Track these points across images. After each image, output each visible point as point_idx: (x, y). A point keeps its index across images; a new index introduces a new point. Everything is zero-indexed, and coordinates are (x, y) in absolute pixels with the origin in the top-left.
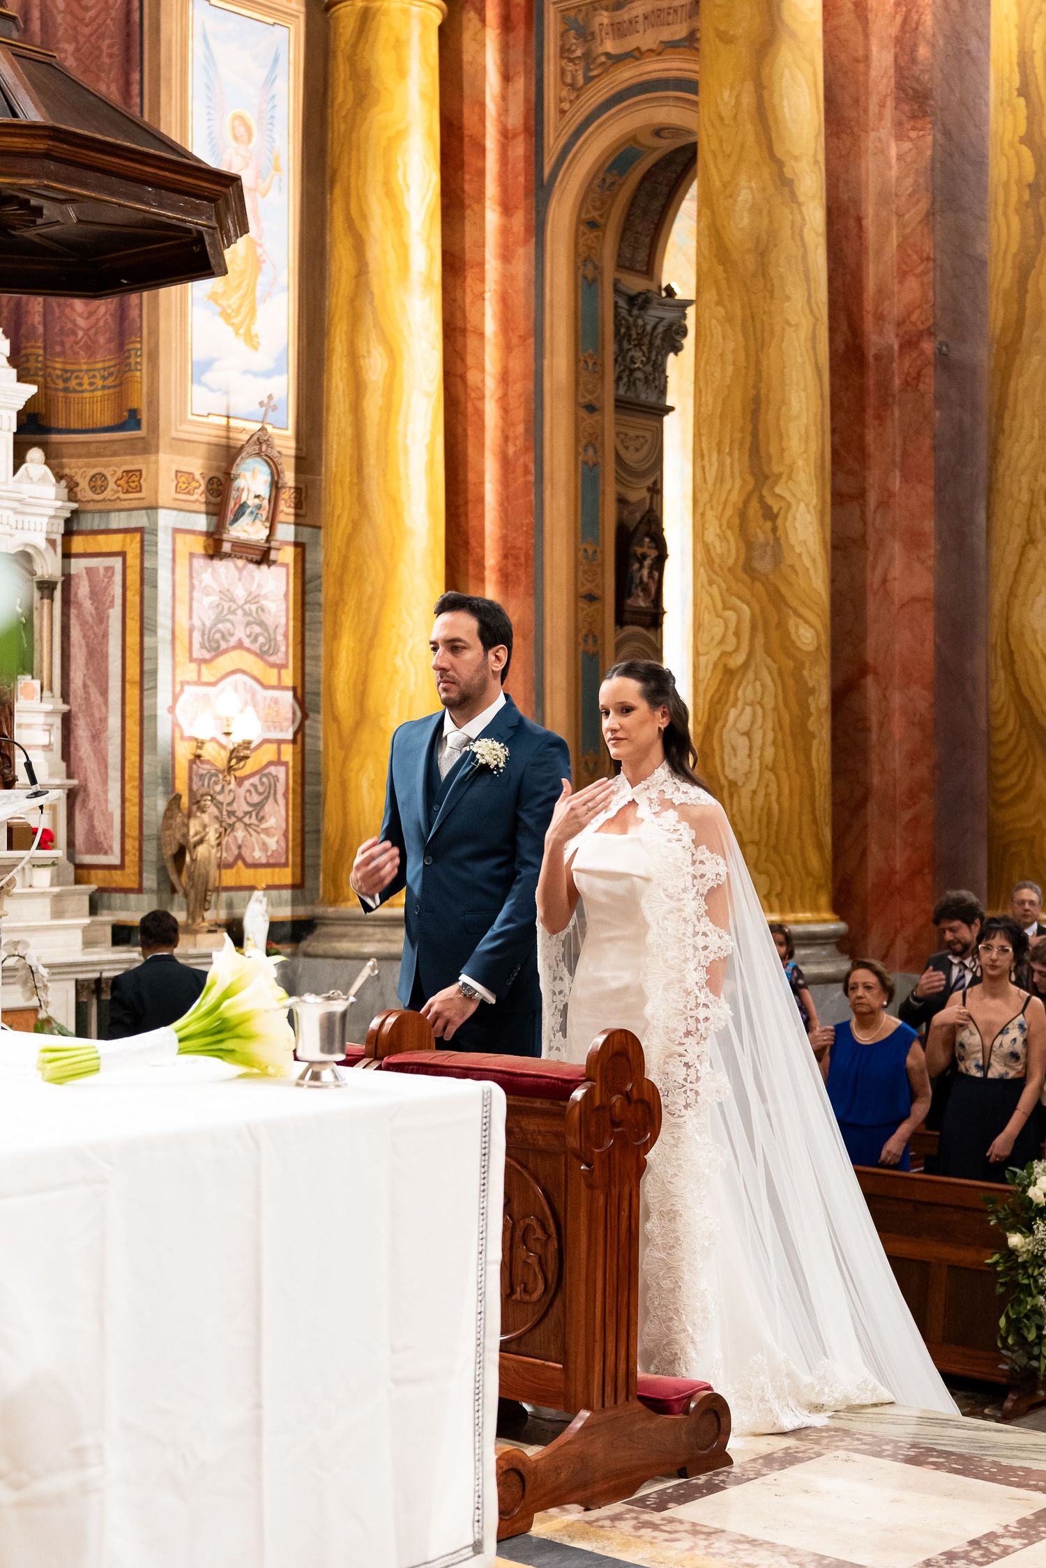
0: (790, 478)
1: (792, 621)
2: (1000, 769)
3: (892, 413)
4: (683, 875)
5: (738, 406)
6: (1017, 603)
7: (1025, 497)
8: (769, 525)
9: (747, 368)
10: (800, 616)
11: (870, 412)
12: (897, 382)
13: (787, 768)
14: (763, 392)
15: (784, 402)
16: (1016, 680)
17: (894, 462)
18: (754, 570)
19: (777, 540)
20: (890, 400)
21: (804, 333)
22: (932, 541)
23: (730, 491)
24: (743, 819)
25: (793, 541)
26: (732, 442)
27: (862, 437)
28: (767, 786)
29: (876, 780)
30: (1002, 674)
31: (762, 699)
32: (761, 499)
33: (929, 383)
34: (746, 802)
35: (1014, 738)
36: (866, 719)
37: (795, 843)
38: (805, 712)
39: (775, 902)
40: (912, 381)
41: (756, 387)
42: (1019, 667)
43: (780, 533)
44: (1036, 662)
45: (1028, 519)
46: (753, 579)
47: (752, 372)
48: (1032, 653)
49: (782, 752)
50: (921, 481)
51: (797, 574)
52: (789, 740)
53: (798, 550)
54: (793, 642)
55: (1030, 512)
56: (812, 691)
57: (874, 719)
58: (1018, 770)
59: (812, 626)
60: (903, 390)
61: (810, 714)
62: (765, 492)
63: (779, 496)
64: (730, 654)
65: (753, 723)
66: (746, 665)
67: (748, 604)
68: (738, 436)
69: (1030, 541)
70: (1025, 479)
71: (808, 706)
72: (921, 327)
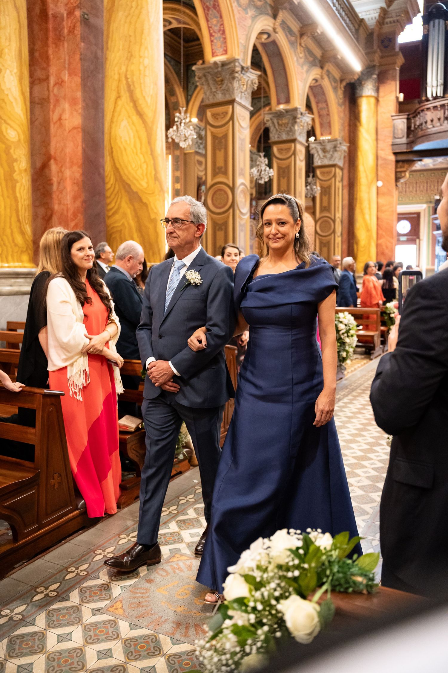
1: (4, 126)
2: (108, 201)
3: (63, 44)
6: (114, 125)
7: (116, 77)
10: (8, 124)
11: (50, 40)
12: (66, 31)
13: (3, 195)
16: (114, 160)
17: (65, 67)
20: (62, 39)
22: (81, 101)
25: (4, 88)
27: (47, 52)
29: (56, 207)
30: (109, 159)
33: (78, 31)
35: (113, 187)
36: (50, 180)
37: (8, 231)
38: (12, 170)
40: (71, 31)
42: (114, 154)
44: (121, 152)
45: (118, 87)
48: (120, 148)
50: (76, 75)
51: (6, 103)
52: (4, 182)
53: (6, 92)
54: (4, 136)
55: (119, 84)
56: (15, 160)
58: (115, 201)
59: (15, 130)
60: (68, 35)
61: (15, 171)
69: (119, 97)
70: (116, 69)
71: (13, 167)
72: (75, 5)
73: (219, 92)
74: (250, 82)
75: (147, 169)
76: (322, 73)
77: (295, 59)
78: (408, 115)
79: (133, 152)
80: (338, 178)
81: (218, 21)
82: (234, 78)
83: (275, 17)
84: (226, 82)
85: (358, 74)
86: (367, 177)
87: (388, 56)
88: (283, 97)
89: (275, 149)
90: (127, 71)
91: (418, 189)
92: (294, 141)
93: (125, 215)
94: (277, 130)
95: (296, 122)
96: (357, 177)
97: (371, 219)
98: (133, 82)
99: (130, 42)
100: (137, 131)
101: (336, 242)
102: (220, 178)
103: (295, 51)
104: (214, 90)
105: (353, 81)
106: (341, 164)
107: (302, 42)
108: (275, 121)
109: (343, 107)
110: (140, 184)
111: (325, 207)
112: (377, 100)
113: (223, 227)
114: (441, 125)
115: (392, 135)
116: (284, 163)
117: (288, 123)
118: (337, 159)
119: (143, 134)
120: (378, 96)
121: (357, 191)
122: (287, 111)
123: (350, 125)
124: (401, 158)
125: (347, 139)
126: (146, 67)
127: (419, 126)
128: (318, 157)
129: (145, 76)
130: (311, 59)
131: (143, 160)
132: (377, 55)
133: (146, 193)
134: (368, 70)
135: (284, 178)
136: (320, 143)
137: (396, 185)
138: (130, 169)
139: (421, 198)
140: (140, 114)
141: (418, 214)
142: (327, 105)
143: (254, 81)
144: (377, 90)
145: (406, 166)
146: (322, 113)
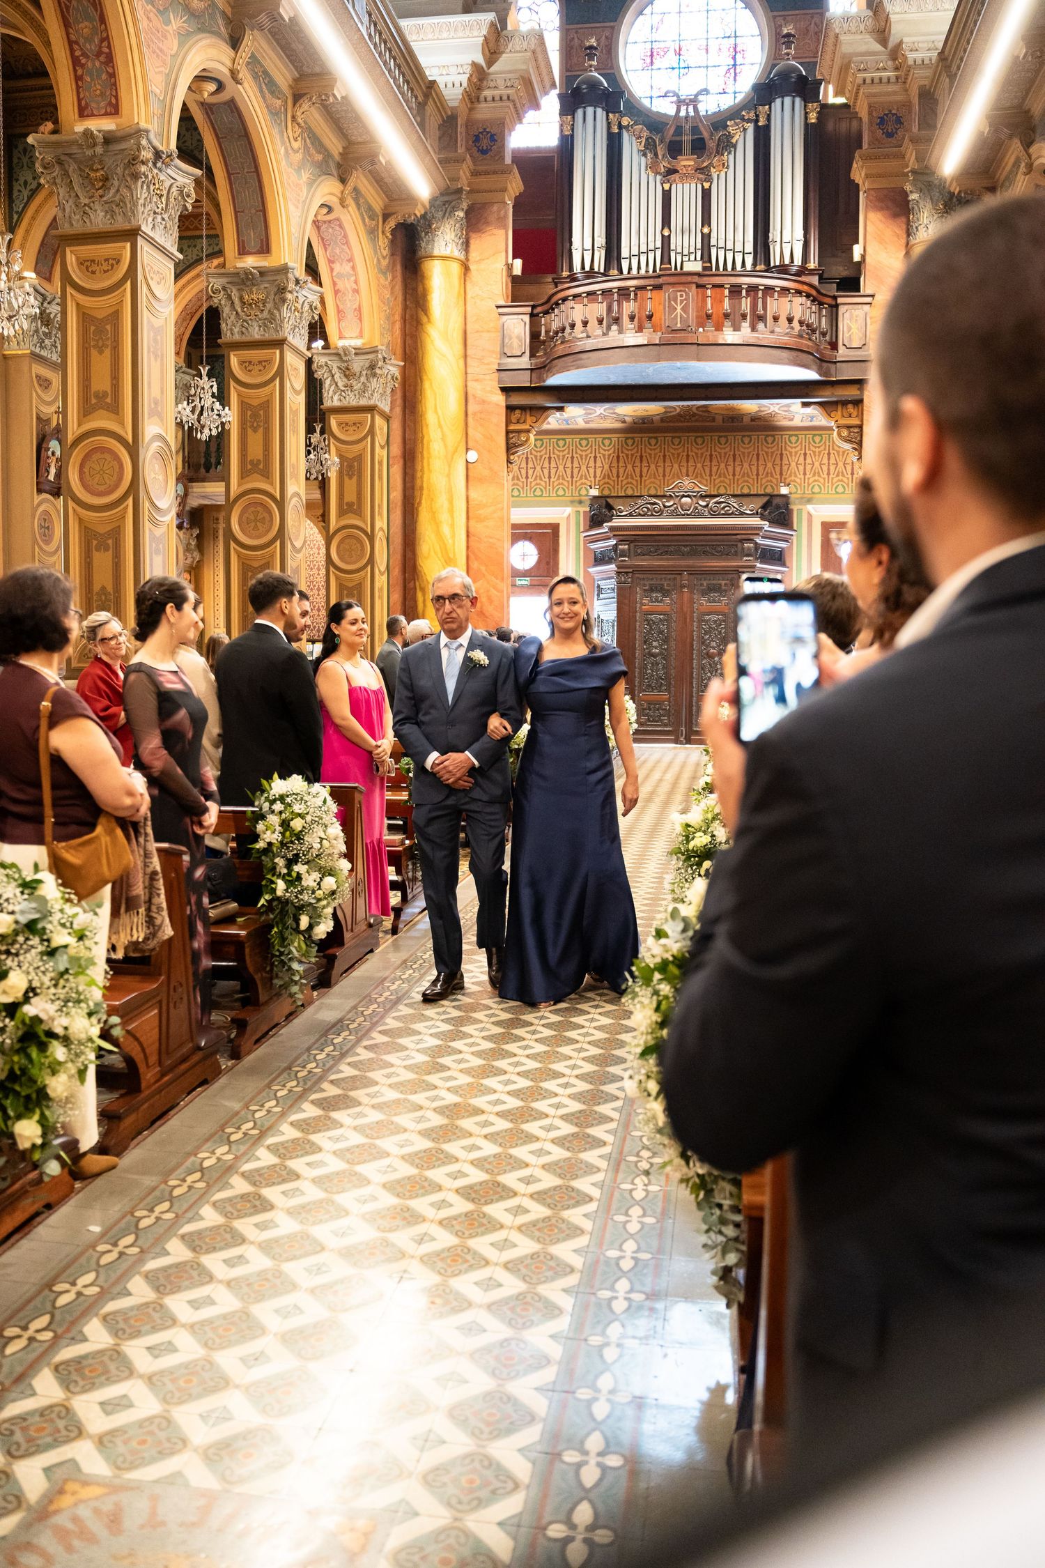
73: (97, 206)
74: (174, 192)
76: (342, 193)
77: (282, 150)
78: (533, 307)
80: (380, 439)
81: (94, 34)
82: (136, 176)
83: (235, 43)
84: (116, 183)
85: (424, 206)
86: (443, 439)
87: (487, 173)
88: (252, 239)
89: (234, 361)
91: (553, 471)
92: (280, 343)
94: (237, 315)
95: (284, 300)
96: (423, 438)
97: (453, 536)
101: (377, 585)
102: (101, 421)
103: (281, 133)
104: (84, 200)
105: (411, 220)
106: (385, 406)
107: (299, 113)
108: (235, 294)
109: (389, 277)
111: (350, 505)
112: (466, 268)
113: (110, 542)
114: (604, 334)
115: (498, 349)
116: (257, 396)
117: (264, 302)
118: (376, 395)
120: (467, 259)
121: (422, 470)
122: (263, 273)
123: (404, 319)
124: (518, 400)
125: (399, 351)
127: (556, 333)
128: (333, 388)
130: (319, 157)
132: (464, 166)
134: (446, 198)
135: (255, 430)
136: (338, 355)
137: (509, 461)
139: (561, 492)
141: (555, 528)
142: (353, 268)
143: (185, 191)
144: (466, 245)
145: (530, 419)
146: (340, 285)
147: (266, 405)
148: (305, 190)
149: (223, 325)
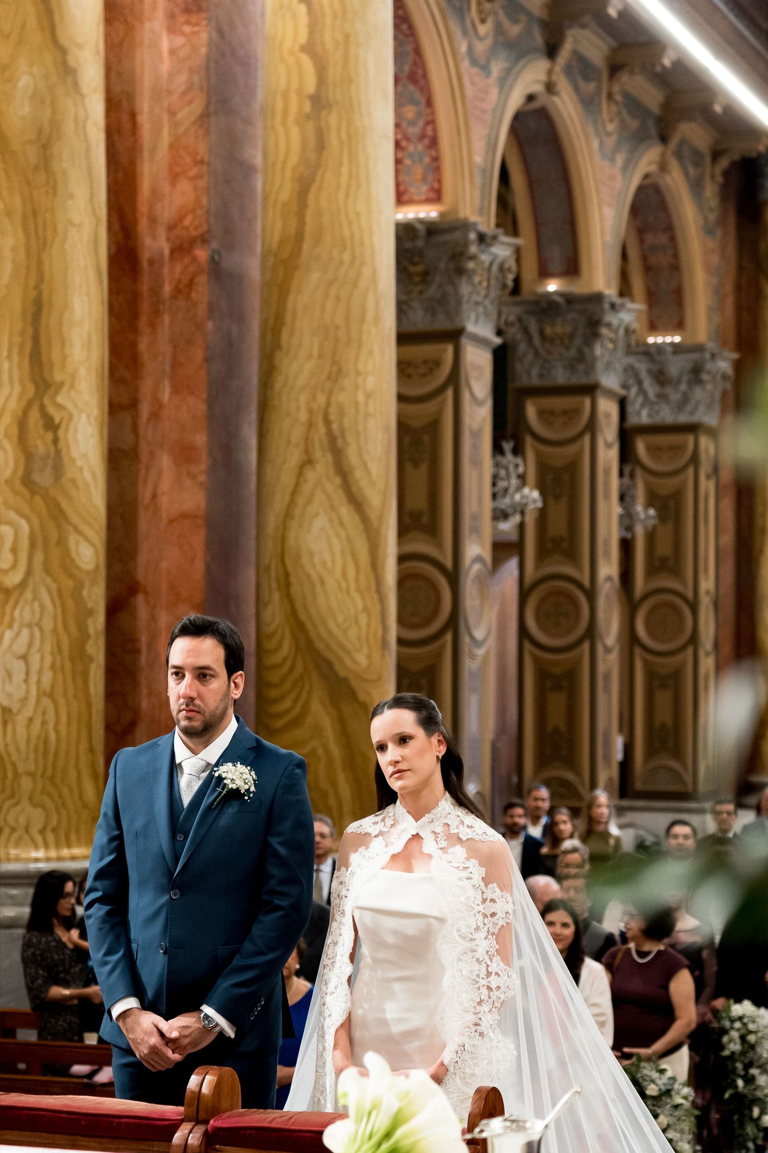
0: (72, 387)
1: (73, 539)
2: (273, 693)
3: (163, 320)
4: (475, 915)
5: (17, 307)
6: (294, 524)
7: (303, 416)
8: (49, 436)
9: (28, 267)
10: (80, 533)
11: (143, 320)
12: (167, 289)
13: (65, 695)
14: (45, 294)
15: (66, 306)
16: (292, 603)
17: (164, 372)
18: (33, 483)
19: (58, 452)
20: (161, 307)
21: (86, 234)
22: (204, 457)
23: (7, 399)
24: (18, 749)
25: (74, 453)
26: (11, 345)
27: (134, 345)
28: (44, 713)
29: (144, 704)
30: (276, 596)
31: (41, 619)
32: (42, 409)
33: (202, 293)
34: (21, 731)
35: (289, 662)
36: (136, 640)
37: (73, 773)
38: (84, 636)
39: (50, 837)
40: (183, 290)
41: (37, 287)
42: (295, 588)
43: (61, 444)
44: (313, 587)
45: (307, 439)
46: (33, 493)
47: (33, 273)
48: (309, 576)
49: (60, 677)
50: (192, 393)
51: (77, 488)
52: (68, 665)
53: (79, 463)
54: (73, 561)
55: (308, 432)
56: (90, 613)
57: (144, 639)
58: (293, 696)
59: (91, 543)
60: (174, 297)
61: (89, 636)
62: (46, 401)
63: (60, 407)
64: (6, 572)
65: (30, 646)
66: (23, 584)
67: (28, 520)
68: (17, 340)
69: (308, 461)
70: (303, 398)
71: (87, 627)
72: (194, 233)
73: (416, 304)
74: (495, 268)
75: (368, 625)
76: (663, 155)
77: (595, 144)
79: (340, 589)
80: (706, 467)
81: (419, 114)
83: (551, 51)
88: (556, 255)
89: (531, 411)
90: (328, 404)
92: (591, 390)
93: (317, 730)
94: (537, 354)
95: (596, 335)
98: (342, 430)
99: (337, 340)
100: (349, 540)
103: (595, 122)
106: (712, 418)
107: (616, 89)
108: (533, 328)
109: (719, 233)
110: (354, 661)
116: (560, 455)
117: (571, 336)
118: (701, 409)
119: (362, 548)
122: (570, 299)
123: (738, 288)
125: (731, 336)
126: (368, 396)
128: (640, 399)
129: (367, 415)
130: (634, 124)
131: (360, 605)
133: (366, 680)
136: (648, 354)
138: (332, 625)
140: (357, 502)
142: (673, 239)
143: (507, 266)
146: (654, 261)
147: (573, 468)
148: (619, 179)
149: (518, 367)
